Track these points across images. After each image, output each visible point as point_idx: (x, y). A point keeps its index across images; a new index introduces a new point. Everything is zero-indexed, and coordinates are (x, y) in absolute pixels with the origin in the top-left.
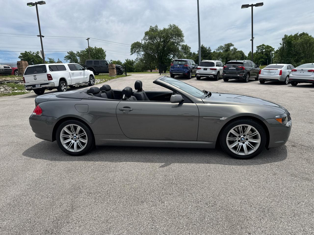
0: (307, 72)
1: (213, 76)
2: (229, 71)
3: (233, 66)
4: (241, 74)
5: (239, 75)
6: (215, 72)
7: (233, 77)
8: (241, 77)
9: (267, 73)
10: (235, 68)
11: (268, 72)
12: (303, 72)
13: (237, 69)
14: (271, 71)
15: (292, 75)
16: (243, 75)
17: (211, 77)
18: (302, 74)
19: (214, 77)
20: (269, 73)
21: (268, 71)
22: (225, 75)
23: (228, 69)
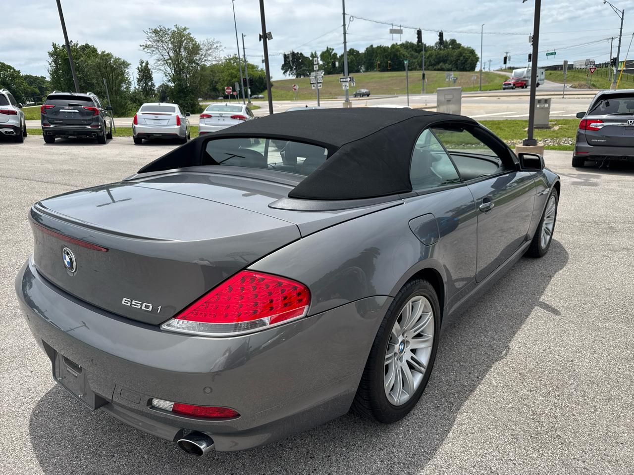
0: (230, 119)
1: (12, 130)
2: (59, 117)
3: (70, 105)
4: (94, 123)
5: (89, 127)
6: (14, 119)
7: (74, 132)
8: (95, 132)
9: (152, 122)
10: (77, 111)
11: (154, 119)
12: (223, 118)
13: (81, 113)
14: (160, 117)
15: (205, 125)
16: (100, 127)
17: (6, 132)
18: (221, 122)
19: (15, 134)
20: (156, 121)
21: (153, 117)
22: (52, 126)
23: (57, 112)
